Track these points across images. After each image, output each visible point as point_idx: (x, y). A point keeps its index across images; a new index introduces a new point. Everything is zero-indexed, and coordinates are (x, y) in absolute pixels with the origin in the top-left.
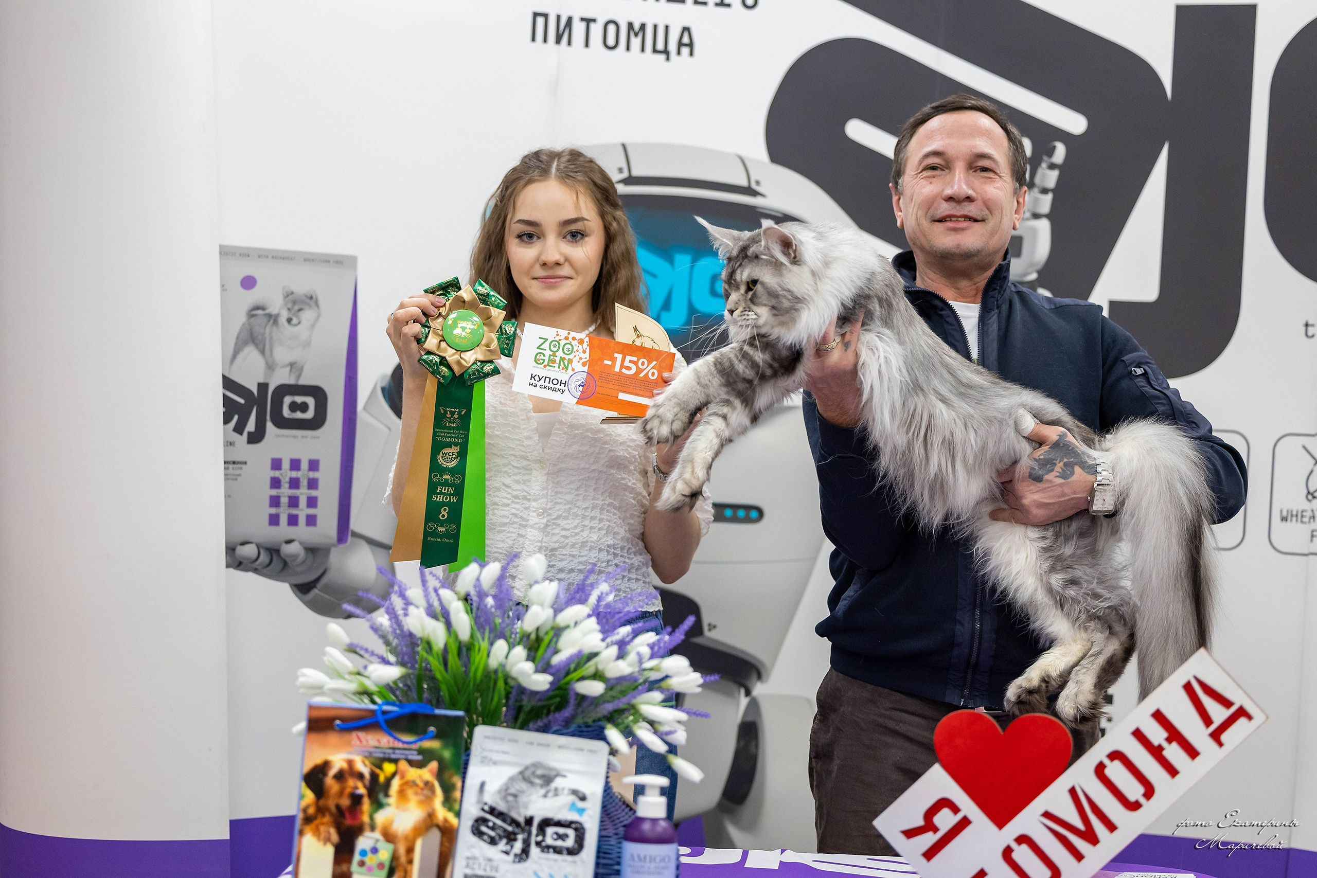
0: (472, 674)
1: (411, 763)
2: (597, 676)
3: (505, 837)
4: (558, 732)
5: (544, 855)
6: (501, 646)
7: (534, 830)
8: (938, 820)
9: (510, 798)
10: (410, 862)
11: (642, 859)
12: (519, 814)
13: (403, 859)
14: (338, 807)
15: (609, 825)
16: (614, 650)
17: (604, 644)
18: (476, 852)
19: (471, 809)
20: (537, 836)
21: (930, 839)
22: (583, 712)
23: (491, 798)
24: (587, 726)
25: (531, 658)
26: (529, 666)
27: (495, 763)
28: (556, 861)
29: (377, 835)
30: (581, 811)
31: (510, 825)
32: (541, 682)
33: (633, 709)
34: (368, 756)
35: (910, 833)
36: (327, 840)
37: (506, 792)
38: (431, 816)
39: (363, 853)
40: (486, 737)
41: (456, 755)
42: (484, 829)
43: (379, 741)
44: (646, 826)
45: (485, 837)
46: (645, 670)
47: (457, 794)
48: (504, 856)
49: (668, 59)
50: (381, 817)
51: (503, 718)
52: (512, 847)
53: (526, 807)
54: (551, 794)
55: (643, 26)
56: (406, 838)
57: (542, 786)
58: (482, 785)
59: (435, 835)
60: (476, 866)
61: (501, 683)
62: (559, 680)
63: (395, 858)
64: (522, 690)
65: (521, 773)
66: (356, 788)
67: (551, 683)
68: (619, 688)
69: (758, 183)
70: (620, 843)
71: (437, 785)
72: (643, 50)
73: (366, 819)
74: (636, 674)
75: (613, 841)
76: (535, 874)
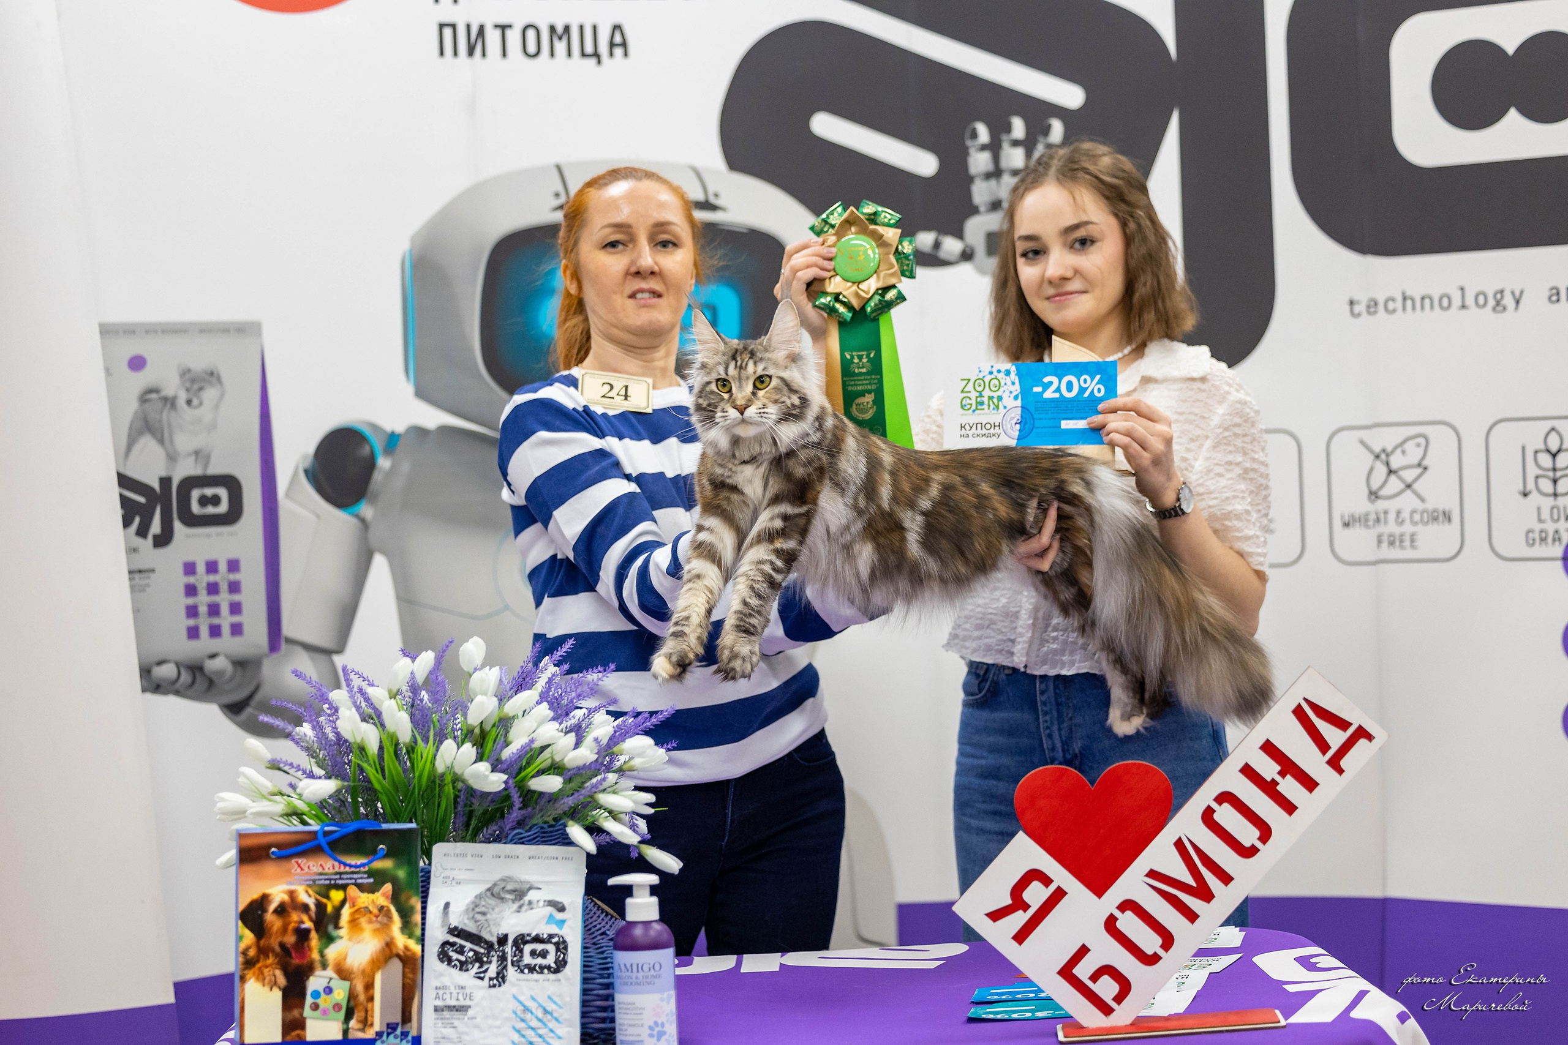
1: (361, 888)
2: (554, 768)
3: (476, 960)
5: (523, 976)
6: (448, 746)
7: (509, 949)
9: (479, 917)
10: (371, 999)
11: (629, 969)
12: (491, 933)
13: (362, 997)
14: (282, 945)
16: (570, 737)
17: (558, 732)
18: (446, 981)
19: (436, 934)
20: (513, 955)
22: (541, 810)
23: (458, 918)
25: (482, 757)
26: (481, 767)
27: (459, 882)
28: (537, 981)
29: (330, 972)
30: (561, 923)
31: (481, 946)
32: (493, 782)
33: (593, 802)
34: (312, 884)
36: (274, 984)
37: (475, 908)
38: (389, 945)
39: (316, 994)
40: (447, 856)
41: (412, 873)
42: (452, 954)
43: (322, 866)
44: (638, 932)
45: (455, 963)
47: (418, 918)
48: (478, 982)
49: (599, 62)
50: (333, 952)
52: (485, 970)
53: (498, 924)
54: (525, 908)
55: (567, 29)
56: (363, 972)
57: (514, 901)
58: (447, 905)
59: (396, 966)
60: (447, 996)
63: (352, 996)
64: (472, 793)
65: (490, 890)
66: (301, 922)
68: (577, 778)
69: (716, 195)
71: (393, 909)
72: (569, 54)
73: (315, 955)
76: (515, 997)
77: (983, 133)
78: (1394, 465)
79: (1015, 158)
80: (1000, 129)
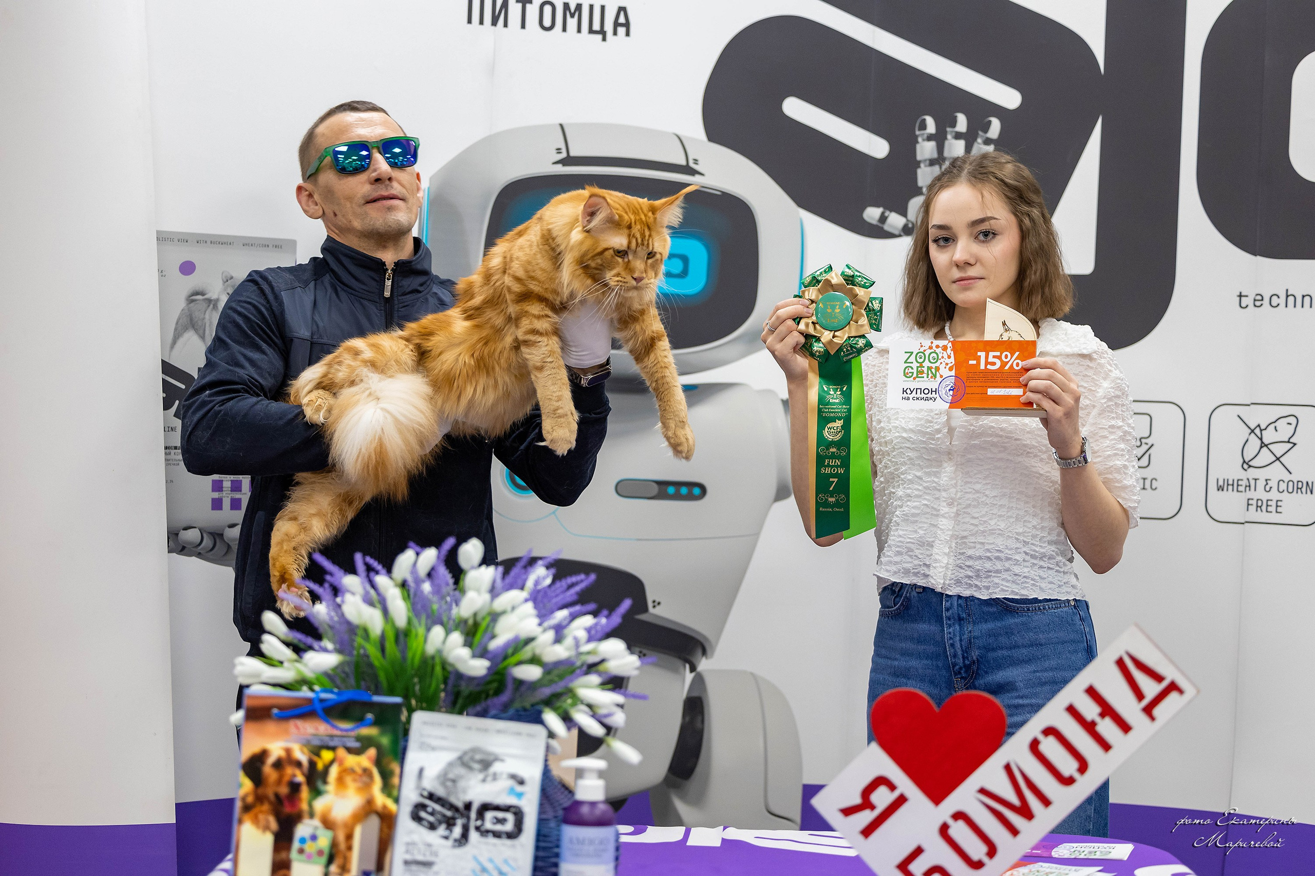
0: (409, 662)
1: (350, 750)
2: (535, 660)
3: (444, 822)
4: (496, 717)
5: (483, 840)
6: (438, 632)
7: (473, 815)
8: (875, 797)
9: (449, 784)
10: (350, 848)
11: (581, 842)
12: (458, 799)
13: (342, 846)
14: (277, 796)
15: (548, 808)
16: (551, 635)
17: (540, 629)
18: (415, 838)
19: (410, 795)
20: (477, 820)
21: (866, 817)
22: (521, 696)
23: (430, 783)
24: (525, 710)
25: (468, 643)
26: (465, 652)
27: (434, 749)
28: (495, 845)
29: (316, 822)
30: (520, 795)
31: (449, 809)
32: (478, 667)
33: (570, 692)
34: (307, 744)
35: (848, 812)
36: (266, 828)
37: (445, 778)
38: (370, 802)
39: (303, 840)
40: (425, 723)
41: (395, 742)
42: (423, 814)
43: (317, 729)
44: (585, 810)
45: (425, 823)
46: (581, 654)
47: (396, 780)
48: (444, 842)
49: (604, 39)
50: (320, 804)
51: (441, 703)
52: (451, 831)
53: (464, 791)
54: (489, 779)
55: (579, 7)
56: (345, 825)
57: (481, 771)
58: (421, 771)
59: (374, 822)
60: (416, 852)
61: (438, 669)
62: (497, 665)
63: (334, 845)
64: (460, 676)
65: (460, 758)
66: (294, 776)
67: (489, 669)
68: (556, 672)
69: (696, 161)
70: (559, 826)
71: (375, 771)
72: (579, 31)
73: (304, 806)
74: (573, 659)
75: (552, 824)
76: (475, 858)
77: (931, 126)
78: (1266, 441)
79: (956, 148)
80: (945, 122)
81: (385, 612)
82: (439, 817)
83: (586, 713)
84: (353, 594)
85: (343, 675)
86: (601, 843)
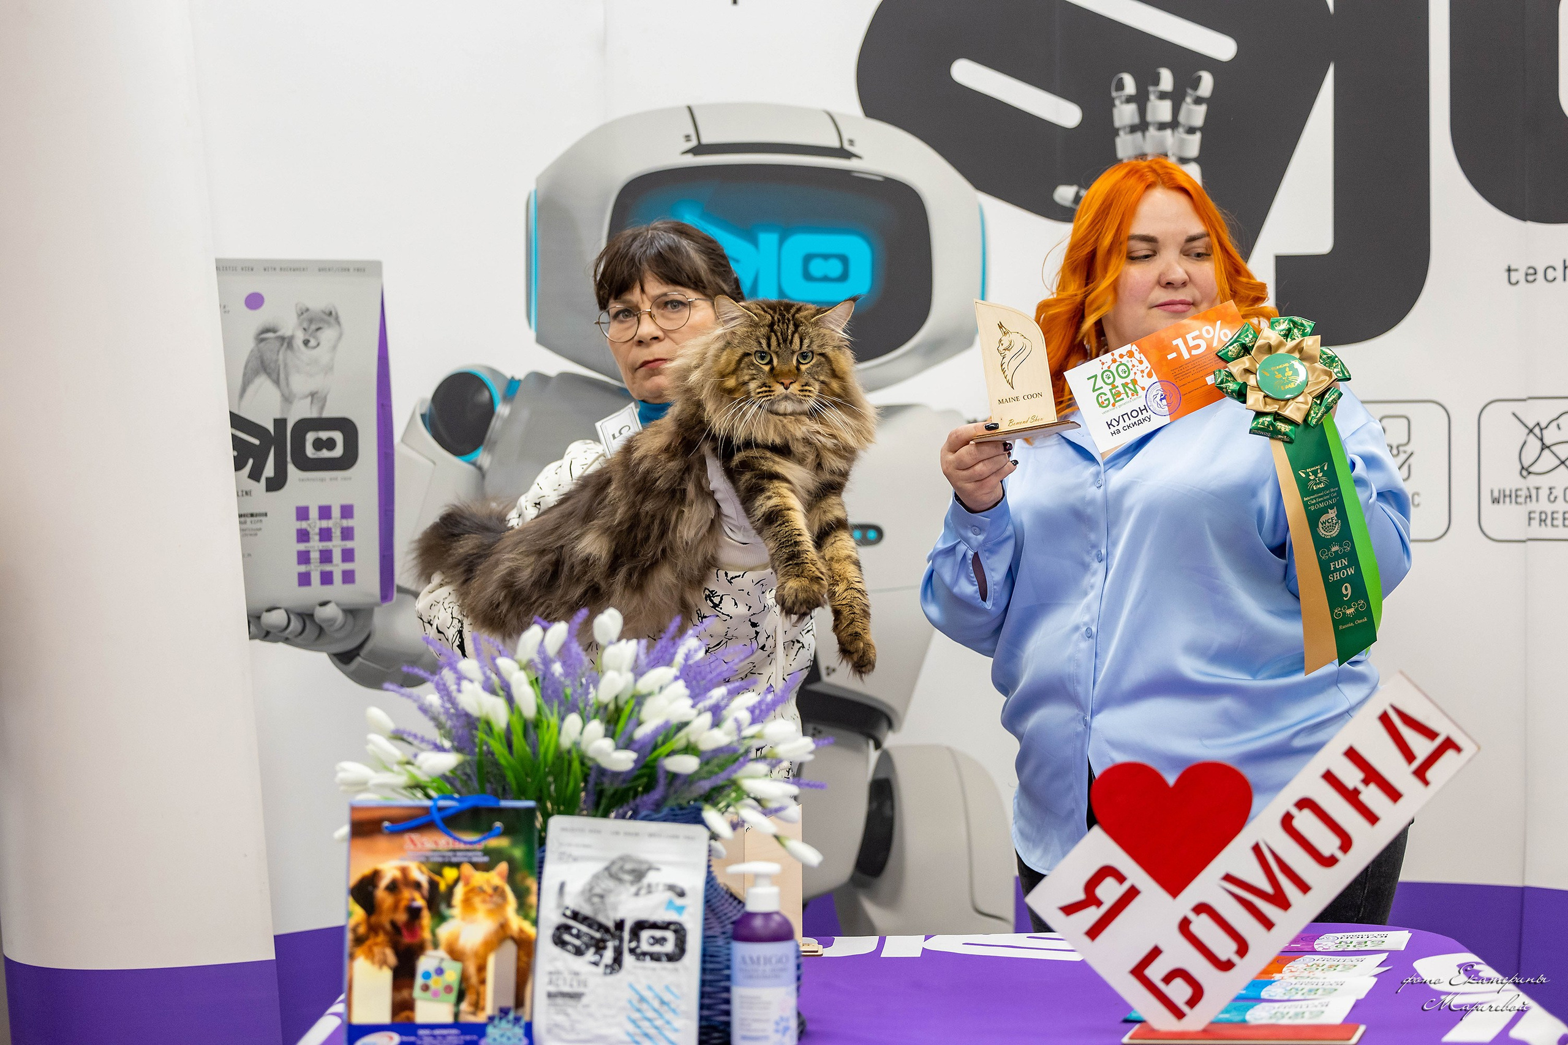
0: (541, 757)
1: (476, 866)
2: (689, 749)
3: (592, 946)
4: (647, 818)
5: (640, 964)
6: (573, 721)
7: (626, 935)
8: (1101, 891)
9: (596, 900)
10: (483, 982)
11: (755, 961)
12: (608, 918)
13: (474, 980)
14: (393, 924)
15: (714, 923)
16: (707, 718)
17: (694, 712)
18: (559, 965)
19: (551, 915)
20: (630, 941)
21: (1092, 915)
22: (675, 792)
23: (573, 901)
24: (681, 808)
25: (610, 733)
26: (608, 744)
27: (575, 859)
28: (654, 969)
30: (680, 909)
31: (598, 931)
32: (623, 760)
33: (734, 784)
34: (425, 861)
35: (1069, 910)
36: (383, 963)
37: (590, 893)
38: (503, 926)
39: (427, 975)
40: (564, 829)
41: (529, 853)
42: (567, 937)
43: (436, 843)
44: (758, 923)
45: (570, 947)
46: (745, 738)
48: (593, 968)
50: (444, 932)
51: (582, 805)
52: (601, 956)
53: (615, 908)
54: (643, 892)
56: (476, 954)
57: (632, 883)
58: (562, 886)
59: (510, 949)
60: (561, 982)
61: (576, 765)
62: (645, 757)
63: (464, 978)
64: (602, 772)
65: (607, 869)
66: (413, 900)
67: (636, 762)
68: (715, 761)
69: (851, 142)
70: (728, 943)
71: (508, 890)
73: (427, 935)
74: (735, 744)
75: (721, 942)
76: (631, 986)
77: (1130, 85)
78: (1547, 442)
79: (1161, 110)
80: (1147, 80)
81: (510, 700)
82: (585, 939)
83: (753, 808)
84: (471, 681)
85: (464, 778)
86: (780, 961)
